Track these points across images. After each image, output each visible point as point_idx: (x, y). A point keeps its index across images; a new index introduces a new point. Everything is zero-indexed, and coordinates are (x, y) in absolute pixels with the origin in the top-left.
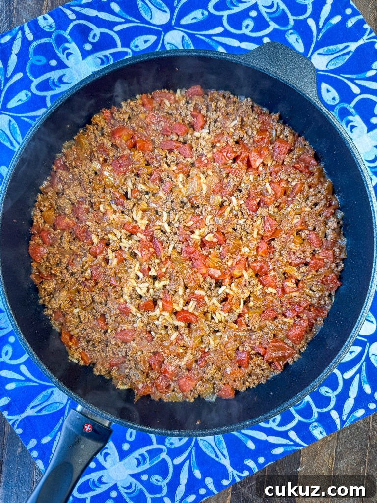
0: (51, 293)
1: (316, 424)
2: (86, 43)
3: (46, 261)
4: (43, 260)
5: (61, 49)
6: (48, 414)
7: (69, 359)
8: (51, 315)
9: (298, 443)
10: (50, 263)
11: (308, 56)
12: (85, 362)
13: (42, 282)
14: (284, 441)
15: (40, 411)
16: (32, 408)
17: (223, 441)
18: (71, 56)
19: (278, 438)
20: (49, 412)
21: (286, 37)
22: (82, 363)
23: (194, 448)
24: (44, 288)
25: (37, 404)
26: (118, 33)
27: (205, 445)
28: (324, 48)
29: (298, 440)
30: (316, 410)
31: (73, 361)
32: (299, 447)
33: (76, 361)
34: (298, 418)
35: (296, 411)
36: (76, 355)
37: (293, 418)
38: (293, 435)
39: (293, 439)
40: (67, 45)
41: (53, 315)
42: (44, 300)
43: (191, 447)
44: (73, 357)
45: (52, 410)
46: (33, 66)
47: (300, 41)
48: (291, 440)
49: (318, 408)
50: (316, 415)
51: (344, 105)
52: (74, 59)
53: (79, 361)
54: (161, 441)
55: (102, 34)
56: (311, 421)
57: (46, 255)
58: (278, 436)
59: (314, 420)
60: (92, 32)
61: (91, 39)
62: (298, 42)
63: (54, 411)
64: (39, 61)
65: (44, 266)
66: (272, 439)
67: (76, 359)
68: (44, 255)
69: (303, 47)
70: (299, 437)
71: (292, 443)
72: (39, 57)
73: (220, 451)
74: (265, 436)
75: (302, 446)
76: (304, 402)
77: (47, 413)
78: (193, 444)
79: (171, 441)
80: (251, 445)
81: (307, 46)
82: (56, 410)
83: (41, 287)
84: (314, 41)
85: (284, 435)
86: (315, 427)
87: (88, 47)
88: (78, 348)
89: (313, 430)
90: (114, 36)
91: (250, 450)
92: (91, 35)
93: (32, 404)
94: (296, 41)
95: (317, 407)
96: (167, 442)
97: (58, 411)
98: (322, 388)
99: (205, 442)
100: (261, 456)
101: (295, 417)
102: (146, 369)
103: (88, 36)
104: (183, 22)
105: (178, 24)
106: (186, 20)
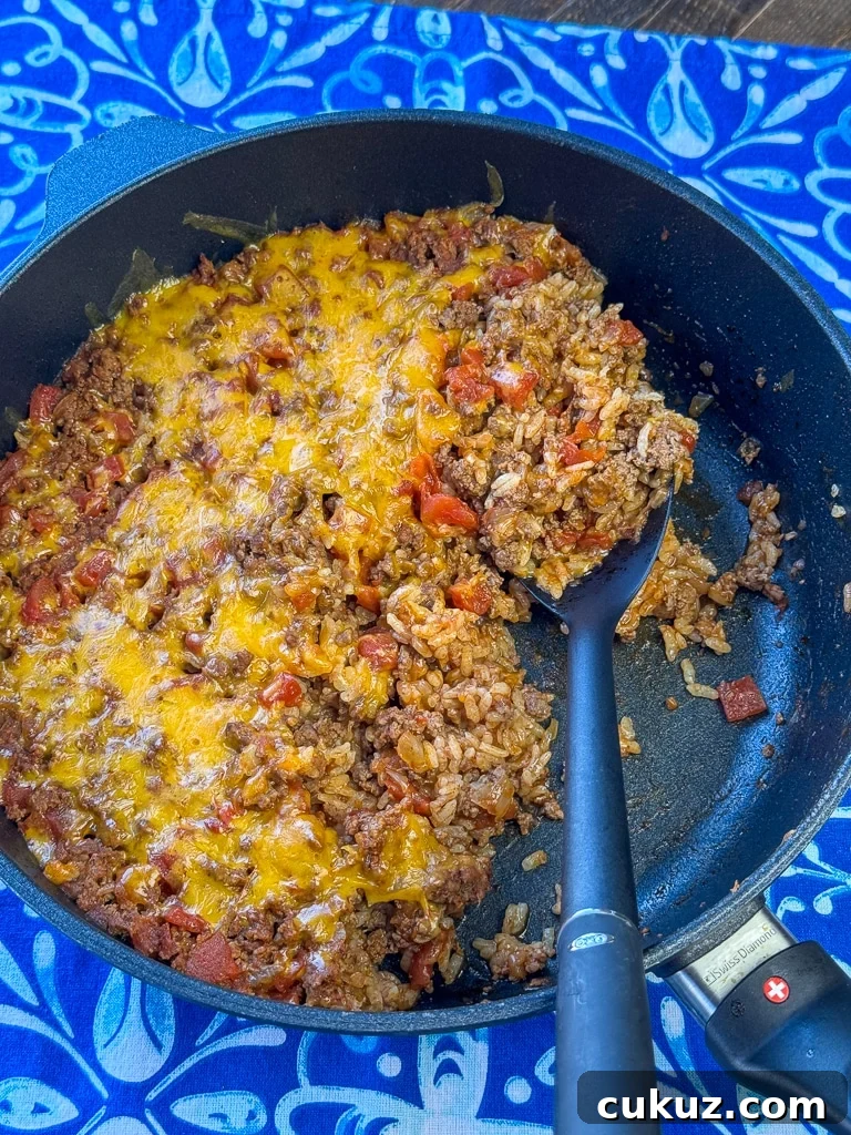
2: (489, 98)
5: (428, 86)
26: (573, 121)
40: (446, 86)
46: (346, 84)
55: (533, 103)
60: (514, 89)
61: (504, 98)
64: (366, 83)
72: (370, 76)
87: (488, 107)
92: (511, 93)
103: (502, 90)
104: (732, 175)
105: (717, 172)
106: (741, 176)
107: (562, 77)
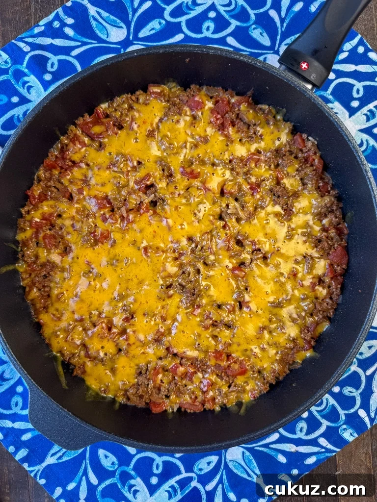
0: (330, 212)
1: (344, 426)
2: (45, 73)
3: (331, 246)
4: (334, 248)
5: (20, 84)
6: (70, 460)
7: (317, 141)
8: (332, 189)
9: (330, 449)
10: (328, 243)
11: (276, 49)
12: (301, 136)
13: (338, 225)
14: (316, 449)
15: (60, 457)
16: (52, 456)
17: (253, 460)
18: (32, 89)
19: (309, 447)
20: (70, 458)
21: (250, 32)
22: (304, 136)
23: (224, 471)
24: (336, 218)
25: (57, 451)
26: (76, 57)
27: (235, 466)
28: (290, 38)
29: (330, 446)
30: (342, 413)
31: (314, 138)
32: (332, 453)
33: (310, 138)
34: (325, 423)
35: (321, 416)
36: (309, 144)
37: (320, 424)
38: (323, 441)
39: (324, 445)
40: (26, 79)
41: (329, 189)
42: (339, 205)
43: (221, 470)
44: (313, 143)
45: (73, 455)
47: (265, 34)
48: (322, 447)
49: (345, 410)
50: (343, 417)
51: (321, 94)
52: (36, 92)
53: (308, 138)
54: (189, 469)
55: (59, 61)
56: (340, 424)
57: (331, 253)
58: (308, 445)
59: (342, 423)
60: (49, 61)
61: (49, 69)
62: (263, 36)
63: (75, 455)
65: (334, 240)
66: (303, 449)
67: (310, 140)
68: (333, 252)
69: (269, 40)
70: (330, 442)
71: (323, 450)
73: (251, 470)
74: (295, 446)
75: (334, 451)
76: (328, 406)
77: (68, 459)
78: (222, 467)
79: (199, 467)
80: (282, 459)
81: (273, 39)
82: (77, 455)
83: (339, 220)
84: (280, 32)
85: (314, 442)
86: (345, 429)
87: (48, 77)
88: (306, 152)
89: (343, 433)
90: (73, 62)
91: (282, 464)
92: (49, 64)
93: (52, 452)
94: (260, 35)
95: (343, 409)
96: (195, 469)
97: (79, 455)
98: (345, 388)
99: (235, 463)
100: (295, 469)
101: (321, 423)
102: (238, 123)
103: (45, 66)
104: (141, 35)
105: (136, 38)
106: (144, 33)
107: (58, 42)
